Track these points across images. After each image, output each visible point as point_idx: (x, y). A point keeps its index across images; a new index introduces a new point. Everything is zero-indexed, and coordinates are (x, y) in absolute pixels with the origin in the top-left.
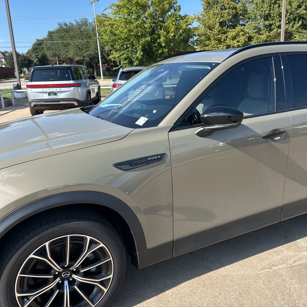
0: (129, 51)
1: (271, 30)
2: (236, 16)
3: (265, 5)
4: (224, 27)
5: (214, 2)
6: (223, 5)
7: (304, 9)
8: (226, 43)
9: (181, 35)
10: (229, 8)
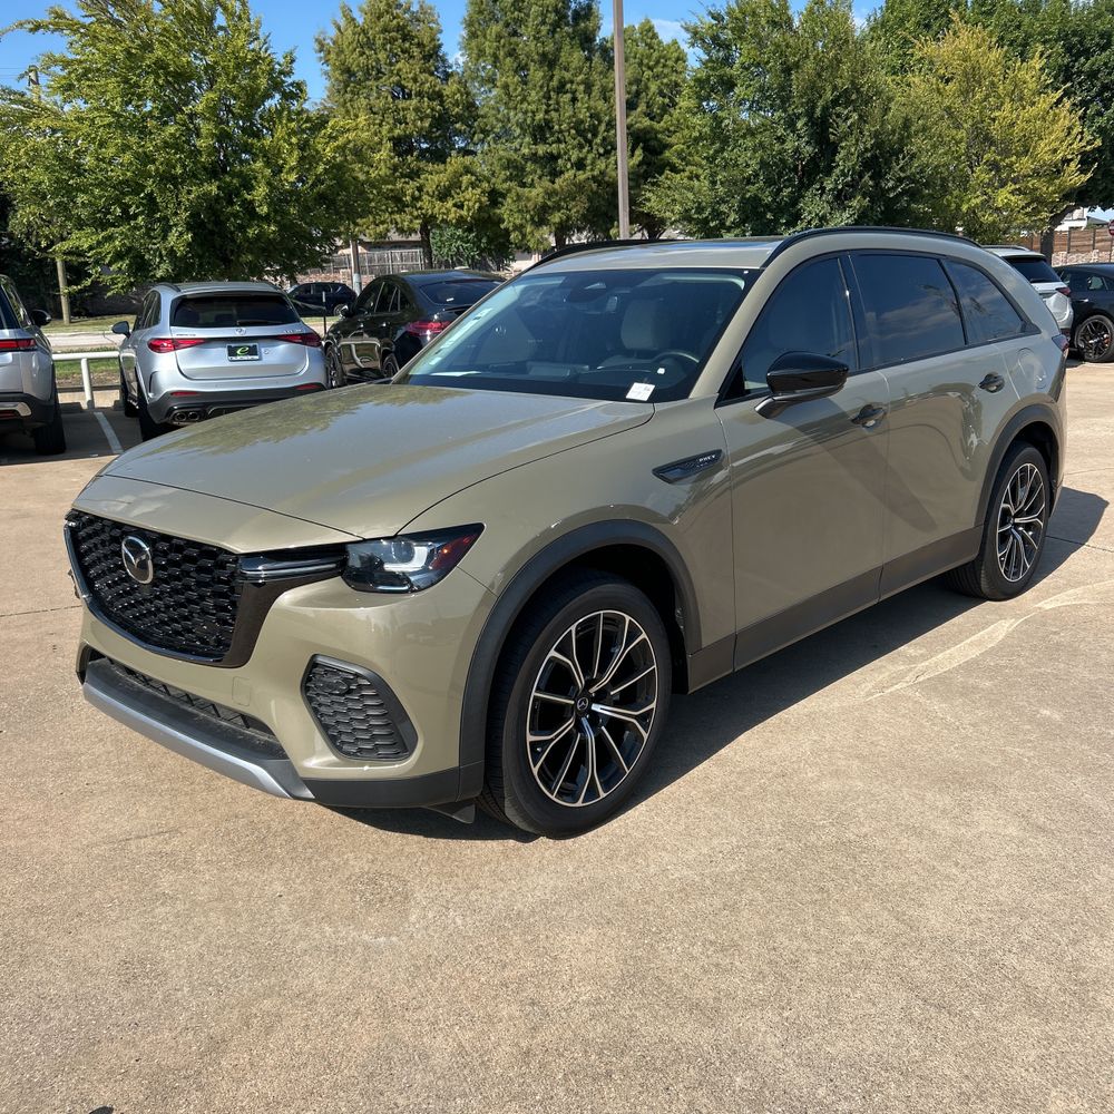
0: (137, 228)
1: (555, 174)
2: (442, 121)
3: (533, 93)
4: (409, 157)
5: (368, 69)
6: (399, 84)
7: (645, 113)
8: (421, 208)
9: (318, 181)
10: (420, 94)
